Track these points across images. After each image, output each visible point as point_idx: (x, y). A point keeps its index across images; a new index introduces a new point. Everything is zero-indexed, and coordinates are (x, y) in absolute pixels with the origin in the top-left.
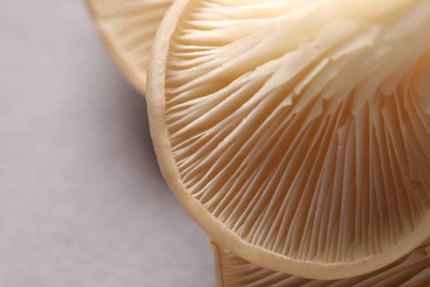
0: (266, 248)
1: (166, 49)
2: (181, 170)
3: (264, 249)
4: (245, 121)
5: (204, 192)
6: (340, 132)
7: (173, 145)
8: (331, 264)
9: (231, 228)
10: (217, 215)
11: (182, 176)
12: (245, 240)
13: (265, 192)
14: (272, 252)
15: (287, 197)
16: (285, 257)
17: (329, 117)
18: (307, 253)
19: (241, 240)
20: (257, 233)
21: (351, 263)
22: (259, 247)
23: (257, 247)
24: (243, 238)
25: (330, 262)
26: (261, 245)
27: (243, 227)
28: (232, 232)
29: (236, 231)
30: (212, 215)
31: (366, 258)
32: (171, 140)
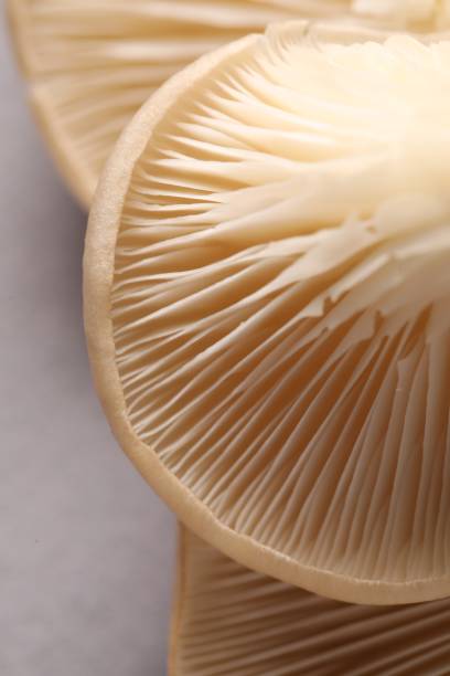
0: (258, 539)
1: (125, 184)
2: (127, 391)
3: (255, 543)
4: (243, 327)
5: (167, 428)
6: (402, 365)
7: (118, 345)
8: (365, 581)
9: (202, 498)
10: (180, 474)
11: (129, 402)
12: (224, 522)
13: (267, 442)
14: (268, 548)
15: (304, 455)
16: (288, 558)
17: (386, 339)
18: (328, 553)
19: (217, 521)
20: (247, 509)
21: (400, 584)
22: (246, 537)
23: (244, 536)
24: (219, 517)
25: (365, 578)
26: (250, 533)
27: (226, 494)
28: (202, 505)
29: (209, 504)
30: (170, 473)
31: (424, 581)
32: (115, 337)
